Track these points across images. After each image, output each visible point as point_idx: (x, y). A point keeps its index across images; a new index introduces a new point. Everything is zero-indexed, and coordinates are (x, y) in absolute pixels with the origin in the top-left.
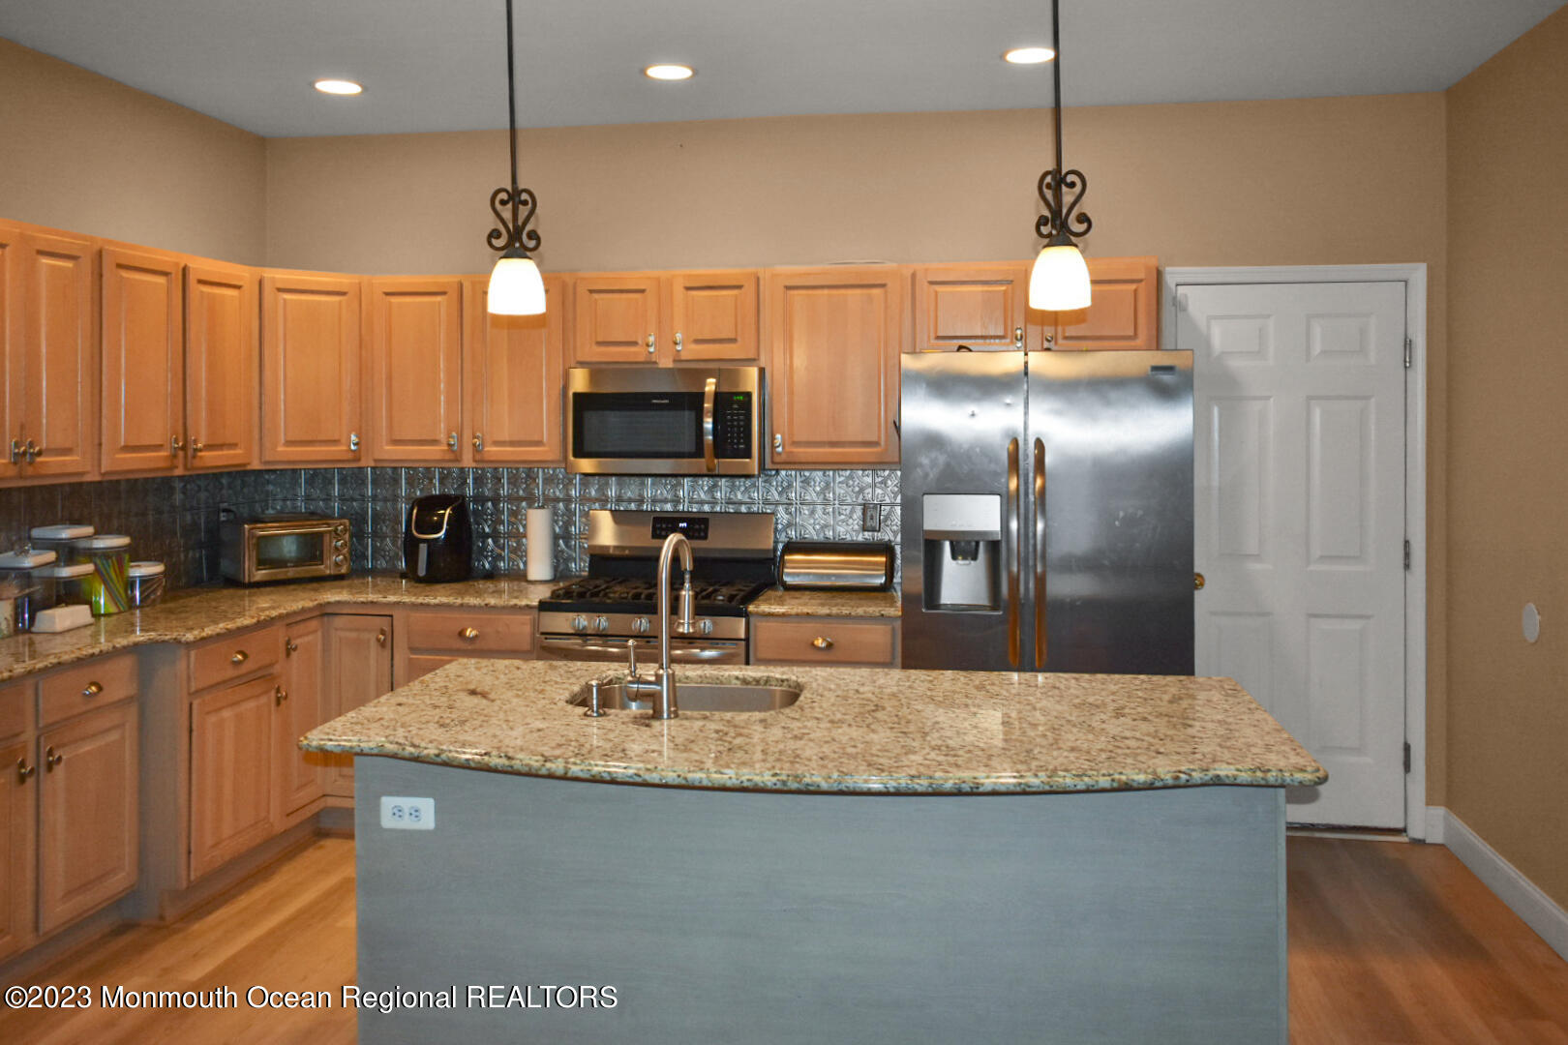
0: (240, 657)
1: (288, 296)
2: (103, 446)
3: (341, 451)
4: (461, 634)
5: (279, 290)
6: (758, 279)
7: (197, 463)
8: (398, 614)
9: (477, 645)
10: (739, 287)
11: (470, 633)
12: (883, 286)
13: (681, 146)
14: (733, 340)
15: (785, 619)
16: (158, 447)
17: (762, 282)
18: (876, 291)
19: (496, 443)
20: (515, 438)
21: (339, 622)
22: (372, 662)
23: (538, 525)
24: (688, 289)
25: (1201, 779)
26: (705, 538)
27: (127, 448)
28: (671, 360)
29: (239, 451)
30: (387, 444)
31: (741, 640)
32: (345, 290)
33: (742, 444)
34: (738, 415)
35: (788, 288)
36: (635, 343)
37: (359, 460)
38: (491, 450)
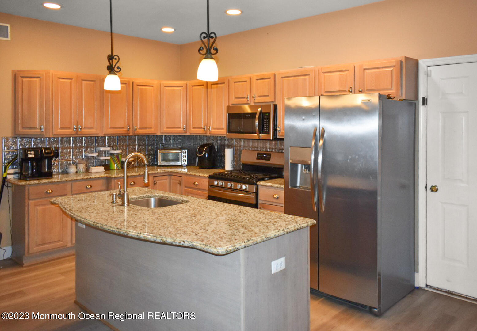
0: (133, 183)
1: (167, 88)
2: (104, 127)
3: (181, 130)
4: (194, 183)
5: (165, 86)
6: (275, 75)
7: (136, 132)
8: (183, 176)
9: (197, 187)
10: (270, 78)
11: (196, 183)
12: (309, 75)
13: (268, 34)
14: (268, 96)
15: (266, 187)
16: (123, 128)
17: (276, 76)
18: (307, 77)
19: (214, 129)
20: (218, 127)
21: (173, 177)
22: (178, 189)
23: (229, 154)
24: (257, 80)
25: (187, 244)
26: (269, 160)
27: (111, 128)
28: (253, 102)
29: (152, 130)
30: (192, 129)
31: (254, 193)
32: (182, 86)
33: (267, 129)
34: (267, 120)
35: (283, 77)
36: (243, 98)
37: (186, 133)
38: (213, 131)
